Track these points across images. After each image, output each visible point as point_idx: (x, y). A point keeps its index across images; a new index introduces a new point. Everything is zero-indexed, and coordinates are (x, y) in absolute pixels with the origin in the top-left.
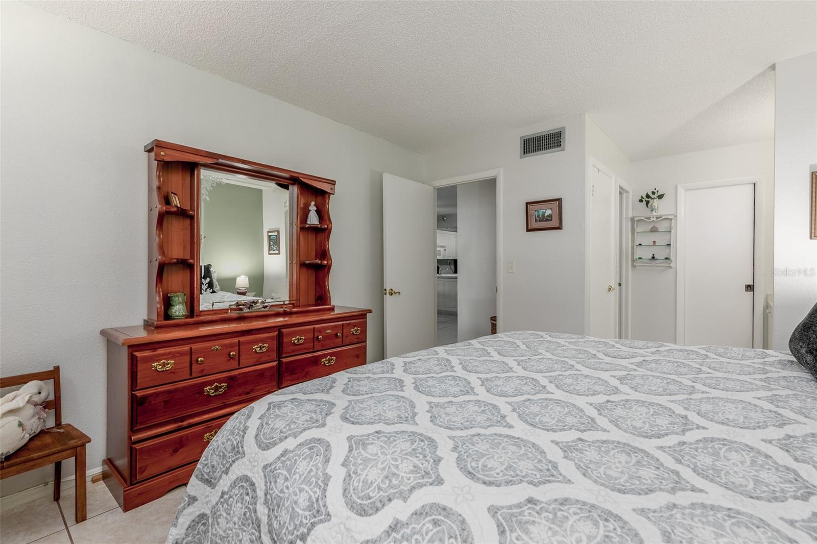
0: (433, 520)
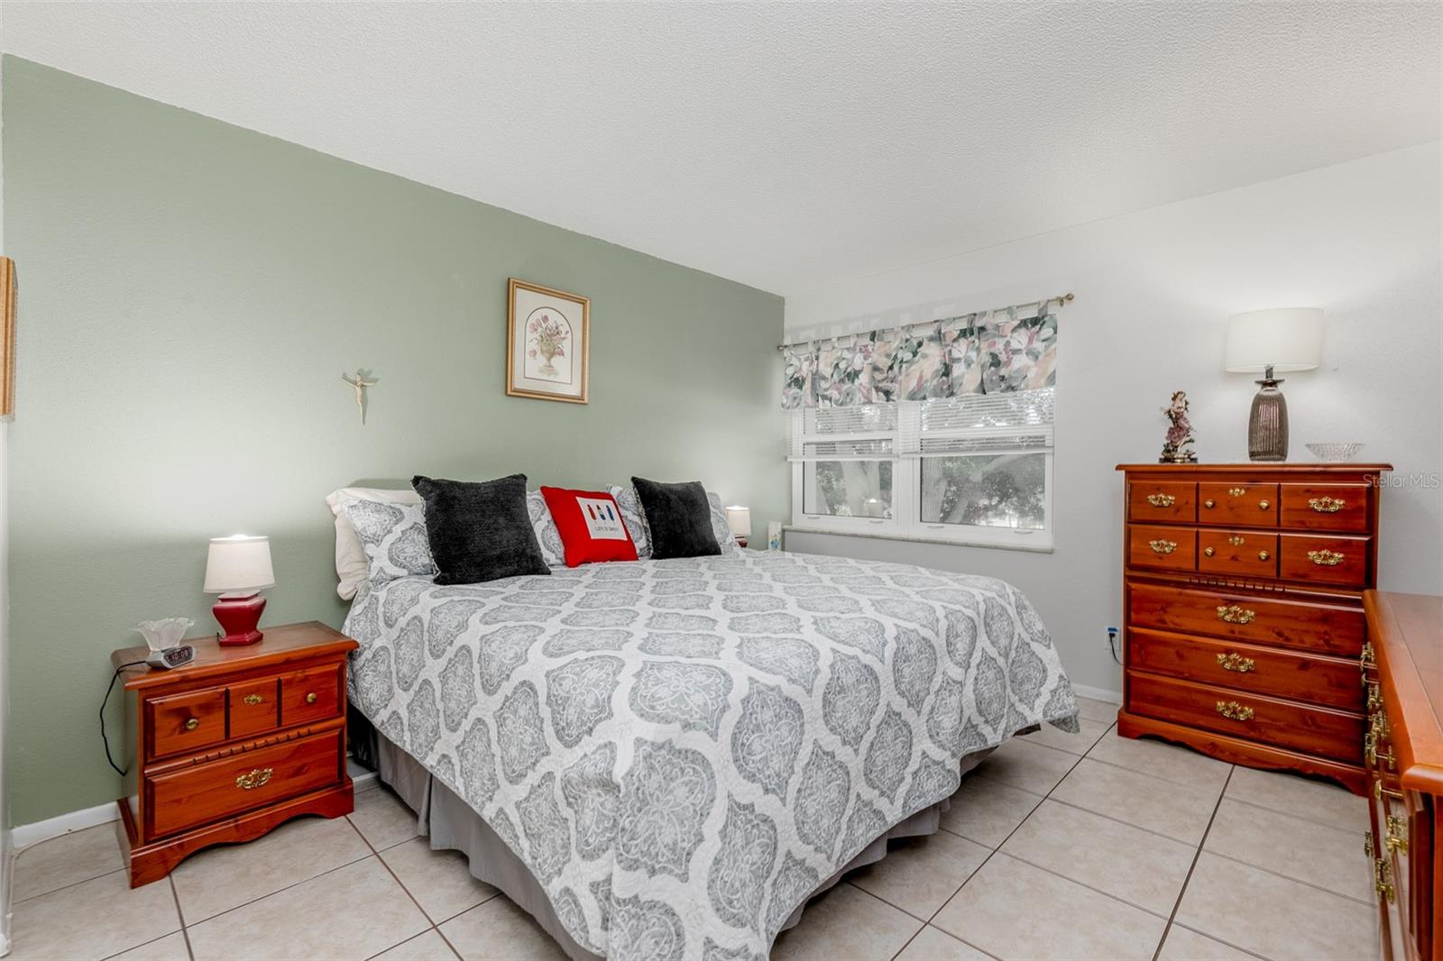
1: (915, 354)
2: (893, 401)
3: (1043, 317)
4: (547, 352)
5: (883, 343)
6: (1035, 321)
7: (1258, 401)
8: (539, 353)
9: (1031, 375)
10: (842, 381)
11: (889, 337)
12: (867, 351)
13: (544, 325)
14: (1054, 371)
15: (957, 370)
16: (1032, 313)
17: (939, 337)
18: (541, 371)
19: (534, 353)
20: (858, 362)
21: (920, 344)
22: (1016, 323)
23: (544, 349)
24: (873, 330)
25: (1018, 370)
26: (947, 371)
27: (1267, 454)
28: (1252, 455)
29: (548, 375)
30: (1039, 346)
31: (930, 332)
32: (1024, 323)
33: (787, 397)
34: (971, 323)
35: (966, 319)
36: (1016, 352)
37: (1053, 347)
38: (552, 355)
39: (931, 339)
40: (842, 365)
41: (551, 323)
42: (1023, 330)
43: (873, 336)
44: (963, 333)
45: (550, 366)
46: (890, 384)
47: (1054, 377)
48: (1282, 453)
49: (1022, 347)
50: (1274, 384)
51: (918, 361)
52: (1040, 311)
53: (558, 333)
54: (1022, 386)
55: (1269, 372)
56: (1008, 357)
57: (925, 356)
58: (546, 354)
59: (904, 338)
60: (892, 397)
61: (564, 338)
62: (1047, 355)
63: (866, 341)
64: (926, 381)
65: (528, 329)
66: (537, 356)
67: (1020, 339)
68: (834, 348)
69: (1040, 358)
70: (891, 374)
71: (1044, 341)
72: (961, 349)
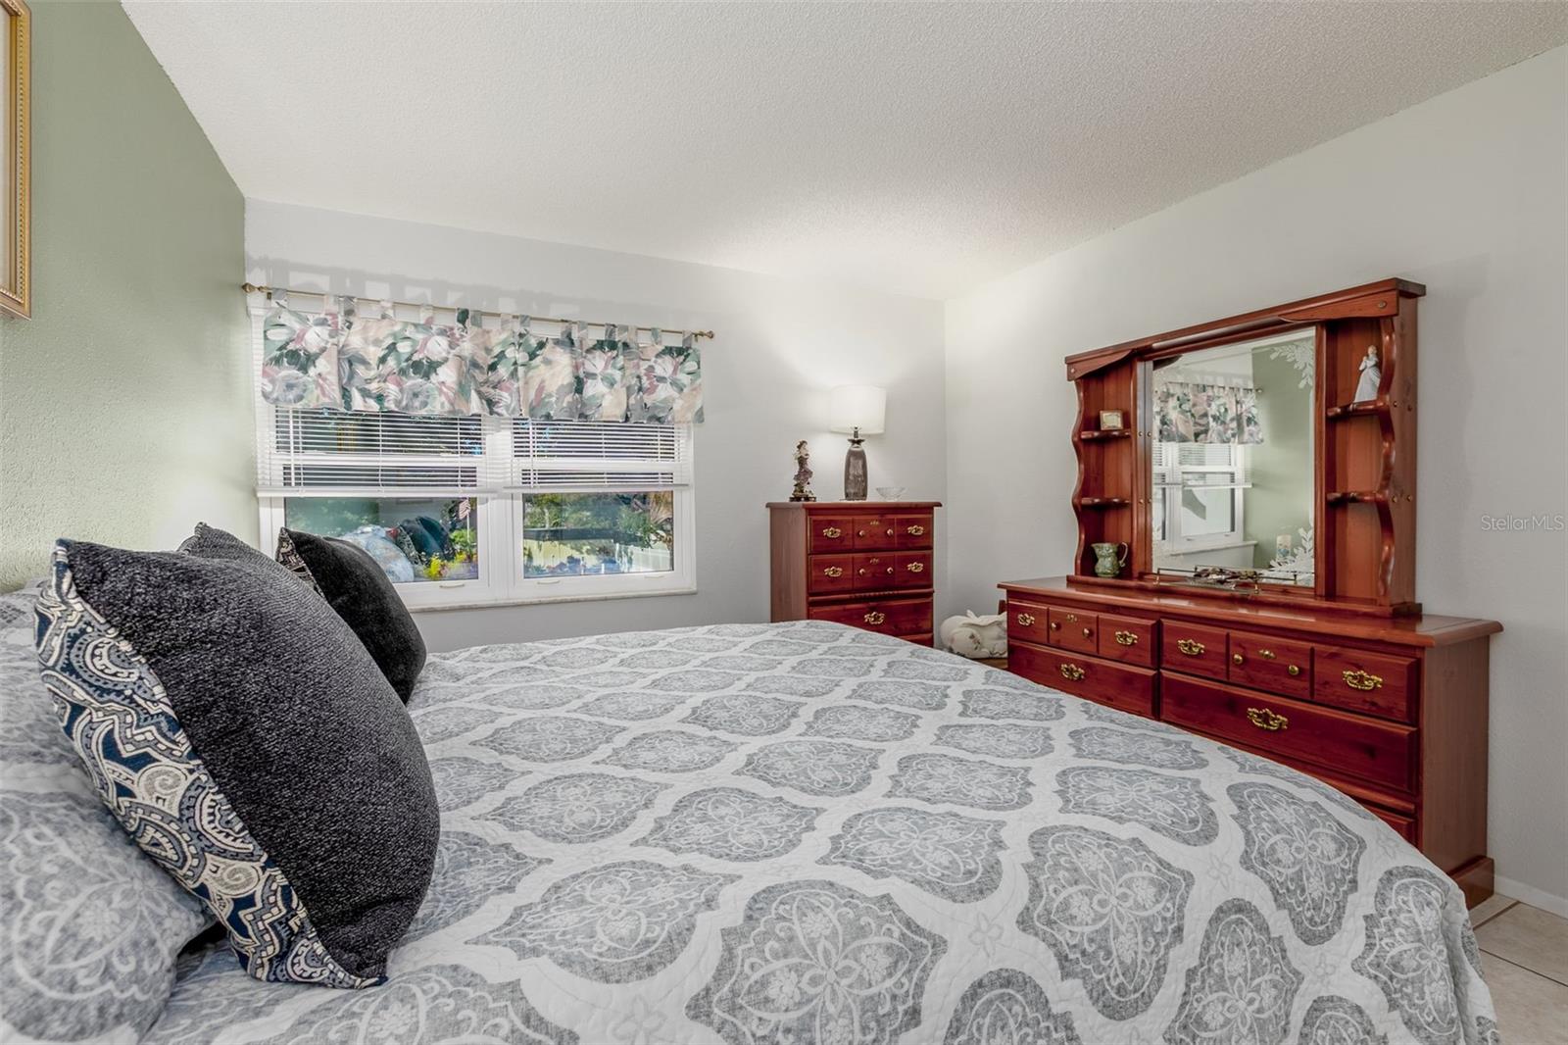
1: (532, 356)
2: (498, 414)
3: (688, 348)
5: (480, 330)
6: (680, 351)
7: (851, 454)
9: (677, 406)
10: (403, 372)
11: (489, 324)
12: (453, 334)
14: (702, 408)
15: (592, 388)
16: (676, 342)
17: (568, 342)
20: (437, 347)
21: (541, 345)
22: (660, 348)
24: (463, 307)
25: (665, 400)
26: (579, 385)
27: (856, 496)
28: (847, 495)
30: (684, 379)
31: (556, 332)
32: (669, 351)
33: (273, 381)
34: (610, 335)
35: (604, 328)
36: (662, 379)
37: (698, 381)
39: (557, 342)
40: (404, 348)
42: (667, 358)
43: (463, 316)
44: (600, 345)
46: (492, 391)
47: (702, 414)
48: (865, 496)
49: (667, 376)
50: (859, 442)
51: (537, 367)
52: (684, 341)
54: (670, 418)
55: (856, 434)
56: (651, 384)
57: (547, 362)
59: (517, 332)
60: (495, 410)
62: (694, 389)
63: (451, 321)
64: (550, 396)
67: (665, 367)
68: (384, 317)
69: (685, 390)
70: (493, 377)
71: (689, 374)
72: (598, 363)
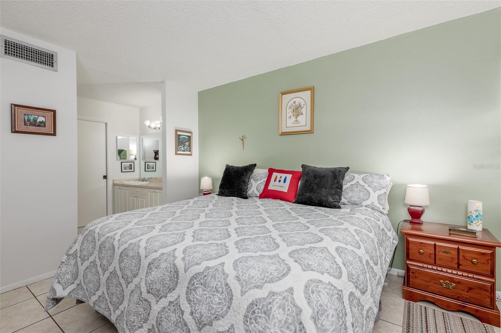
0: (312, 293)
4: (296, 115)
8: (292, 116)
13: (294, 105)
18: (293, 123)
19: (290, 117)
23: (295, 114)
29: (296, 124)
38: (298, 116)
41: (297, 103)
45: (297, 120)
53: (300, 106)
58: (295, 116)
61: (303, 108)
65: (288, 109)
66: (292, 118)
